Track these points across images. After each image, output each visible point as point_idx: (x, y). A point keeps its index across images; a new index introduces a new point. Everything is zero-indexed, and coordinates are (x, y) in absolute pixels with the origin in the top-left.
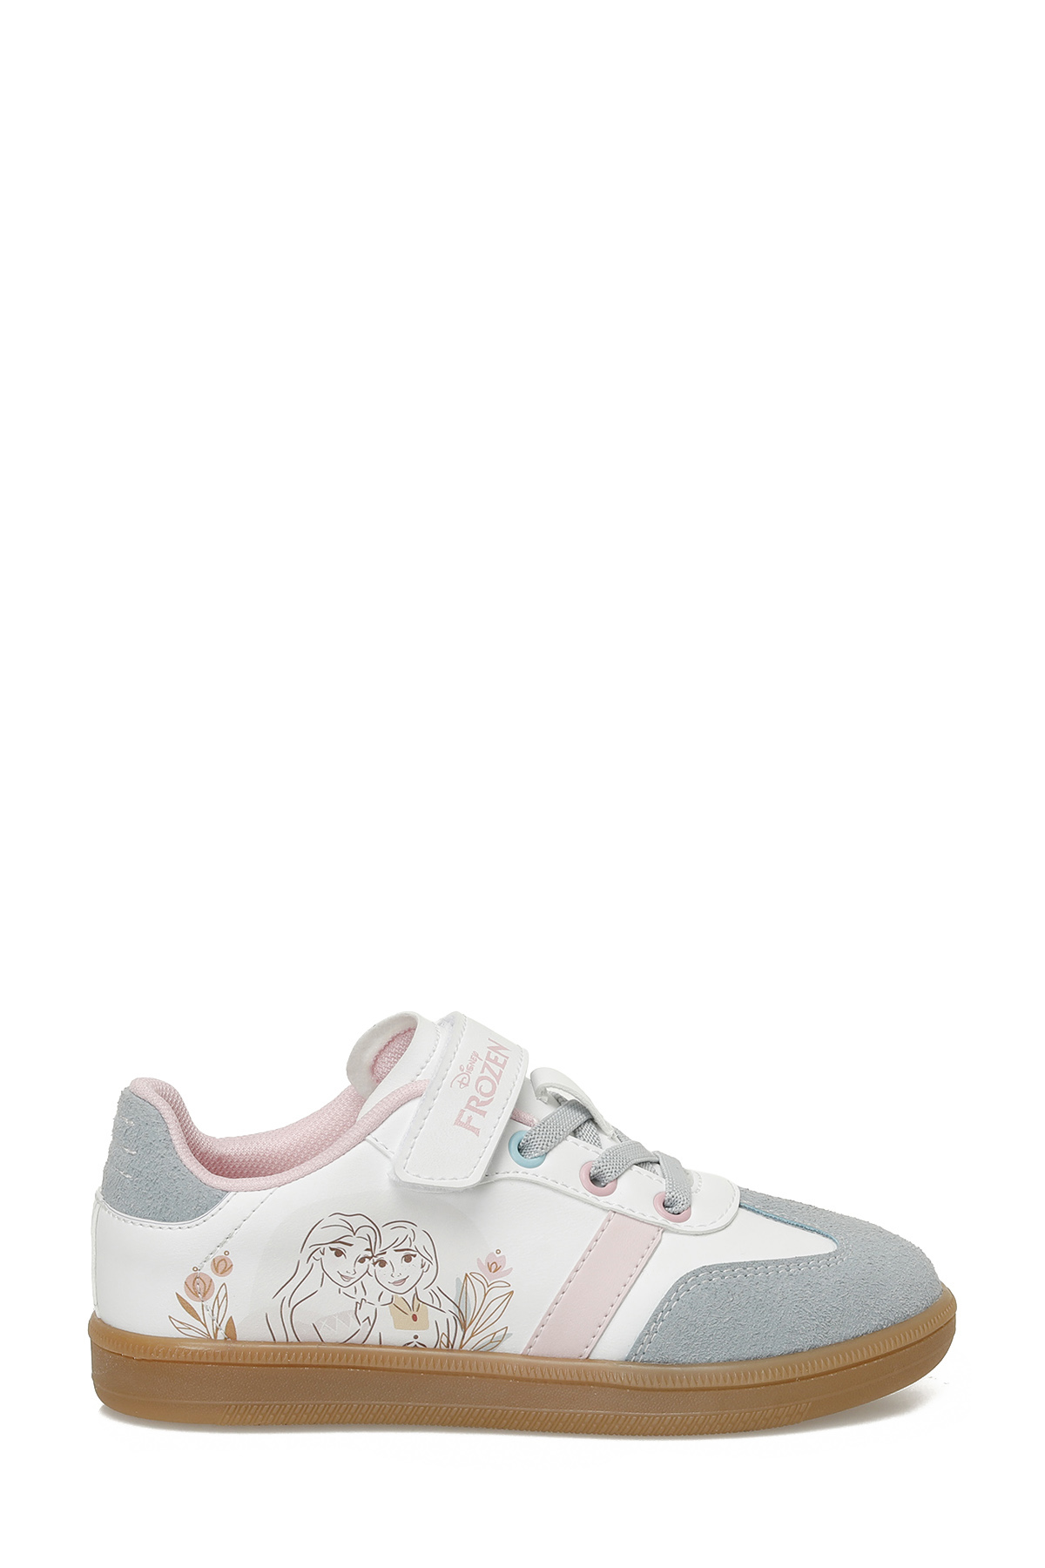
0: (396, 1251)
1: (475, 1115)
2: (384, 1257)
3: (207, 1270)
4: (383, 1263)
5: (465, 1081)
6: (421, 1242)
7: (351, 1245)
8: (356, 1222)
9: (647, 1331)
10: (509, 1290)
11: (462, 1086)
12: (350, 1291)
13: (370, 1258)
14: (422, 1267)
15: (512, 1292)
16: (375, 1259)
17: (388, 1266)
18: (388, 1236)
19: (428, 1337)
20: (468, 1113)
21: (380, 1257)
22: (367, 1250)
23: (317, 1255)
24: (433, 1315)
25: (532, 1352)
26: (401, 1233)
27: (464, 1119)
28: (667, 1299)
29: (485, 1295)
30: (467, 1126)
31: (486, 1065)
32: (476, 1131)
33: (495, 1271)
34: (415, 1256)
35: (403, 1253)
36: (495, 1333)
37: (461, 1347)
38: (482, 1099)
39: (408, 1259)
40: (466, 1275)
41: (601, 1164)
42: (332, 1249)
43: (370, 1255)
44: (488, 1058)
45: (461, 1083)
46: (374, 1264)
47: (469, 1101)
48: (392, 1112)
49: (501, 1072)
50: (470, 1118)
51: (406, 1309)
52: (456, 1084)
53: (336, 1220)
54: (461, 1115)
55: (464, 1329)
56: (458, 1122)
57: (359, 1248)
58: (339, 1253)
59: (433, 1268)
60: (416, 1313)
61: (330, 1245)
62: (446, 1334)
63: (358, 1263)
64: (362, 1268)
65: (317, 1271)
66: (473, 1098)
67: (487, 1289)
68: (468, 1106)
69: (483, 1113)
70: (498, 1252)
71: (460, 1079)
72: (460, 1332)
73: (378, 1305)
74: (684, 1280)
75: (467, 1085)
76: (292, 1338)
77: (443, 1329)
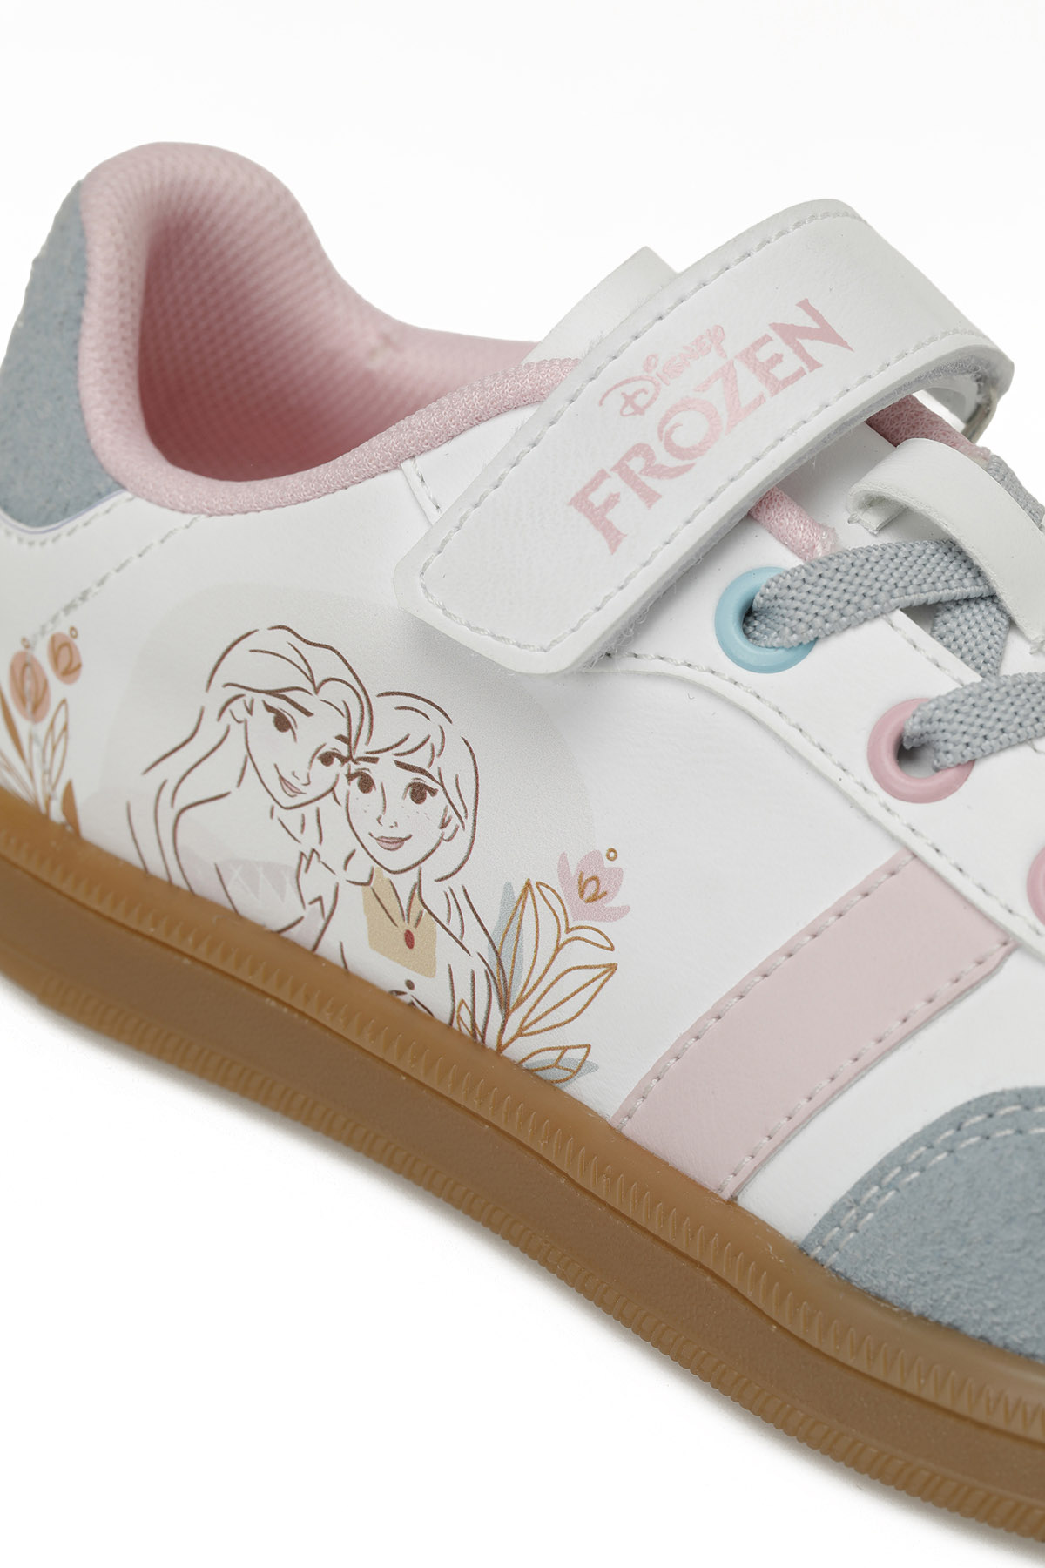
0: (399, 764)
1: (630, 497)
2: (374, 771)
3: (42, 654)
4: (366, 784)
5: (641, 400)
6: (452, 765)
7: (308, 714)
8: (324, 664)
9: (855, 1199)
10: (607, 958)
11: (629, 410)
12: (293, 819)
13: (343, 760)
14: (443, 825)
15: (612, 968)
16: (354, 768)
17: (375, 794)
18: (390, 725)
19: (434, 996)
20: (614, 484)
21: (363, 765)
22: (340, 738)
23: (237, 707)
24: (445, 949)
25: (630, 1129)
26: (417, 728)
27: (597, 498)
28: (927, 1138)
29: (558, 950)
30: (599, 518)
31: (727, 375)
32: (613, 537)
33: (593, 899)
34: (433, 792)
35: (410, 777)
36: (565, 1049)
37: (501, 1048)
38: (664, 458)
39: (418, 793)
40: (528, 885)
41: (939, 714)
42: (269, 709)
43: (345, 753)
44: (748, 356)
45: (629, 400)
46: (350, 777)
47: (628, 456)
48: (479, 420)
49: (760, 400)
50: (613, 500)
51: (397, 916)
52: (615, 400)
53: (281, 641)
54: (594, 484)
55: (506, 1011)
56: (580, 501)
57: (322, 729)
58: (282, 723)
59: (463, 837)
60: (413, 930)
61: (263, 696)
62: (469, 1004)
63: (317, 762)
64: (325, 775)
65: (233, 751)
66: (641, 449)
67: (564, 937)
68: (621, 468)
69: (650, 497)
70: (612, 854)
71: (629, 389)
72: (496, 1016)
73: (342, 877)
74: (988, 1105)
75: (640, 411)
76: (178, 880)
77: (463, 993)
